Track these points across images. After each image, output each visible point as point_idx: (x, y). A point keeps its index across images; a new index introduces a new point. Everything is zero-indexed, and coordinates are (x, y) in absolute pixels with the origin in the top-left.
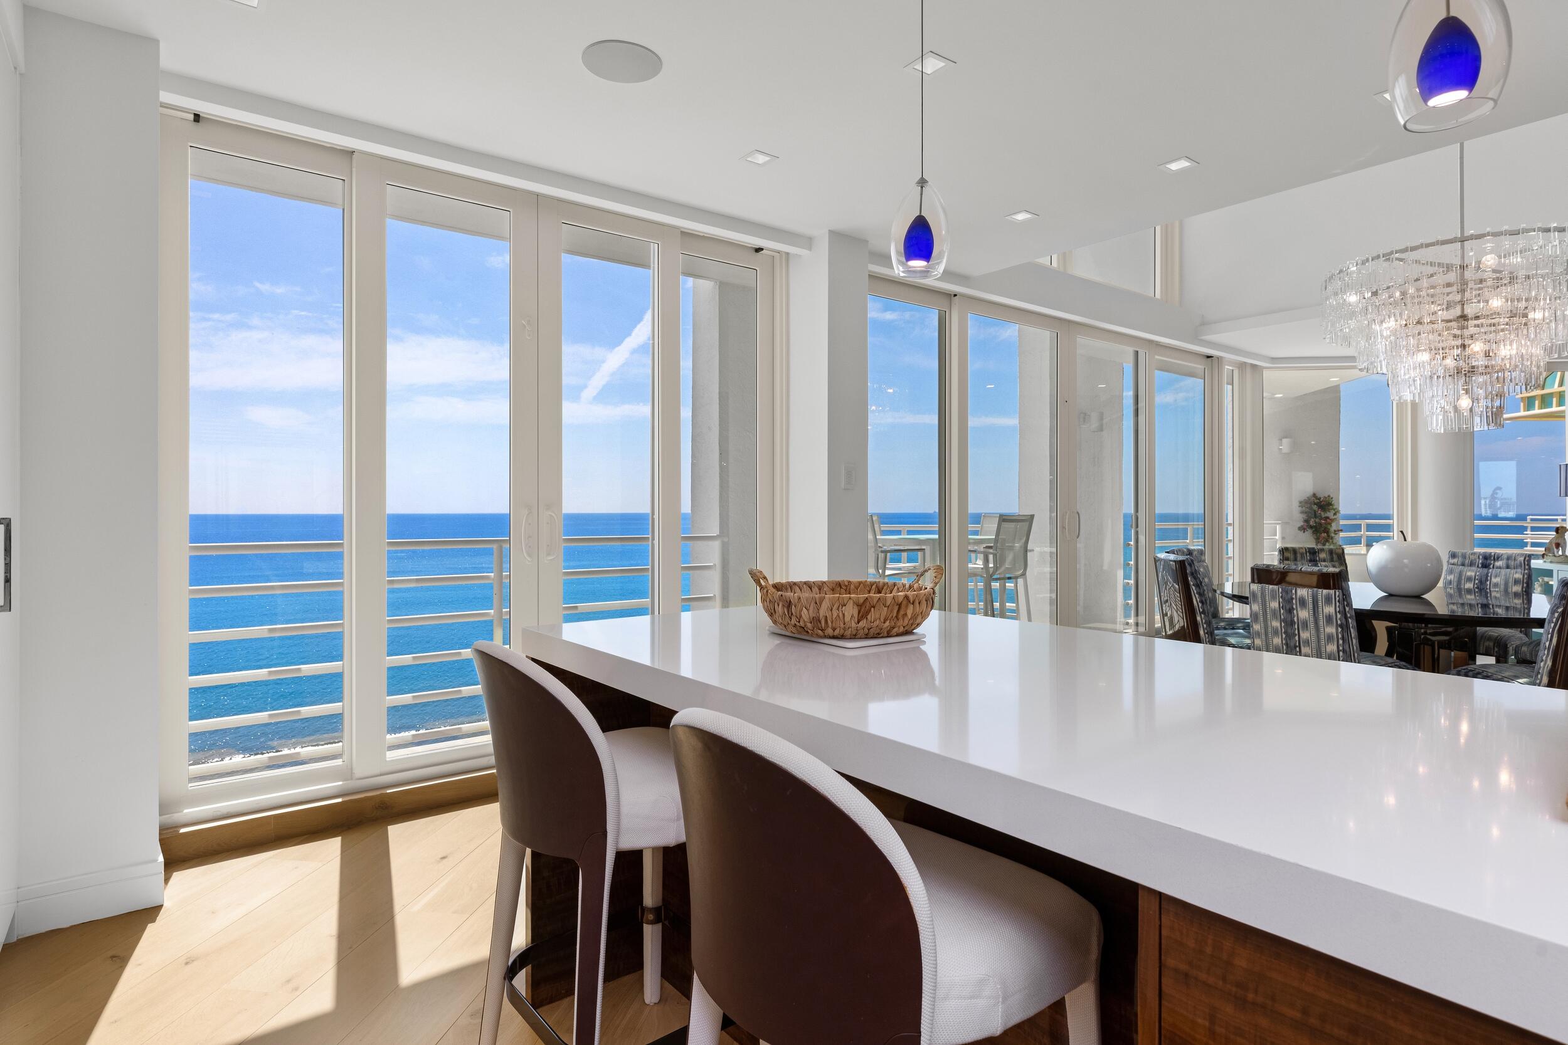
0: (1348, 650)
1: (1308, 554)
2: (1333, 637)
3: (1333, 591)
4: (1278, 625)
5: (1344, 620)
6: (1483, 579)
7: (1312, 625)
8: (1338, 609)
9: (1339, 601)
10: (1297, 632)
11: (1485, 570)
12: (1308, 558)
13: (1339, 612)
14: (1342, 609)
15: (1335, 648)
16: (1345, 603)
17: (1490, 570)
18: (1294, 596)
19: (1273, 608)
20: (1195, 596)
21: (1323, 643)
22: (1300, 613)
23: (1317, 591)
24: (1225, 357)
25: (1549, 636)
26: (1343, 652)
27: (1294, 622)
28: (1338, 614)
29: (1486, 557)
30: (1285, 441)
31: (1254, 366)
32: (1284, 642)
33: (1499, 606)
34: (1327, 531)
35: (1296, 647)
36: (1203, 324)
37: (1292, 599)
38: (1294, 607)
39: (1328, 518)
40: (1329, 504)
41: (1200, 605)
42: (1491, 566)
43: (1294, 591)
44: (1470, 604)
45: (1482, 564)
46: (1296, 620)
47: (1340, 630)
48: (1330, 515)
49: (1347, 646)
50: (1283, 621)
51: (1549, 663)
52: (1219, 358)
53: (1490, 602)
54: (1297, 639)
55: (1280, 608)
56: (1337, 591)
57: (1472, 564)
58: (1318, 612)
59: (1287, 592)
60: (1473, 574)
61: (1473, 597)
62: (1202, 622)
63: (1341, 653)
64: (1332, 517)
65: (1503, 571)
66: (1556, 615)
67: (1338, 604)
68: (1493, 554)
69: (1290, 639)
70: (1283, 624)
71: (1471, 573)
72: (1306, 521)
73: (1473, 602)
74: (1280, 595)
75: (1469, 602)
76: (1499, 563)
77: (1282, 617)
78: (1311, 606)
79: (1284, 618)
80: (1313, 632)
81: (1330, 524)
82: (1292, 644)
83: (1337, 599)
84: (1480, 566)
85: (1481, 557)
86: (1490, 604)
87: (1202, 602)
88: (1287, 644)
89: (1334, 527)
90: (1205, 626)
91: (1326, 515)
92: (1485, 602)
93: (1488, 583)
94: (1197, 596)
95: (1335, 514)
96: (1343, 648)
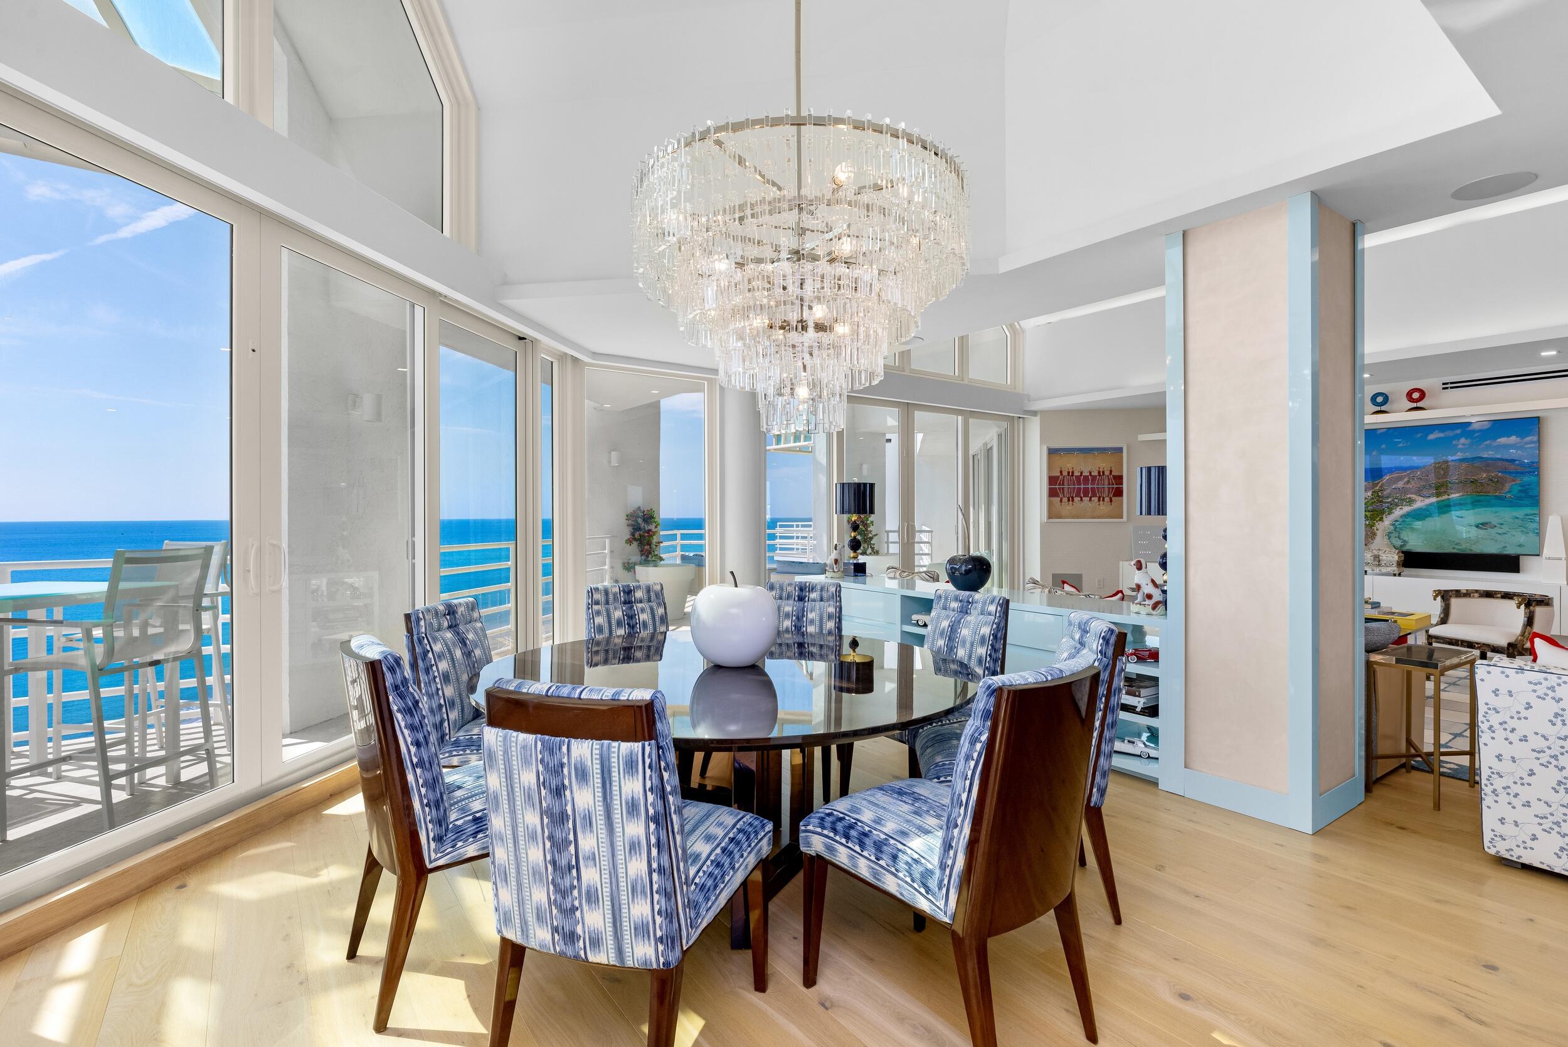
0: (667, 865)
1: (622, 594)
2: (639, 843)
3: (640, 744)
4: (537, 821)
5: (660, 803)
6: (800, 615)
7: (600, 821)
8: (648, 784)
9: (650, 767)
10: (571, 837)
11: (801, 603)
12: (622, 599)
13: (651, 789)
14: (656, 781)
15: (644, 866)
16: (663, 764)
17: (806, 604)
18: (565, 760)
19: (526, 785)
20: (402, 733)
21: (620, 857)
22: (576, 795)
23: (609, 745)
24: (540, 341)
25: (968, 782)
26: (660, 872)
27: (567, 815)
28: (649, 794)
29: (802, 588)
30: (613, 453)
31: (575, 360)
32: (548, 857)
33: (813, 644)
34: (649, 544)
35: (570, 868)
36: (506, 282)
37: (562, 765)
38: (566, 782)
39: (650, 530)
40: (652, 517)
41: (413, 749)
42: (807, 599)
43: (564, 749)
44: (787, 644)
45: (799, 596)
46: (570, 812)
47: (652, 826)
48: (652, 527)
49: (666, 857)
50: (546, 812)
51: (967, 831)
52: (534, 342)
53: (806, 641)
54: (573, 852)
55: (539, 786)
56: (647, 743)
57: (789, 597)
58: (611, 792)
59: (552, 752)
60: (791, 609)
61: (790, 636)
62: (417, 781)
63: (655, 876)
64: (654, 530)
65: (818, 604)
66: (978, 746)
67: (648, 772)
68: (808, 584)
69: (559, 852)
70: (546, 820)
71: (788, 609)
72: (633, 534)
73: (791, 642)
74: (540, 756)
75: (786, 642)
76: (813, 595)
77: (544, 804)
78: (598, 781)
79: (548, 806)
80: (603, 834)
81: (652, 536)
82: (564, 862)
83: (648, 761)
84: (796, 598)
85: (797, 589)
86: (805, 643)
87: (418, 744)
88: (554, 863)
89: (655, 540)
90: (423, 791)
91: (649, 528)
92: (801, 640)
93: (805, 619)
94: (406, 732)
95: (656, 527)
96: (659, 865)
